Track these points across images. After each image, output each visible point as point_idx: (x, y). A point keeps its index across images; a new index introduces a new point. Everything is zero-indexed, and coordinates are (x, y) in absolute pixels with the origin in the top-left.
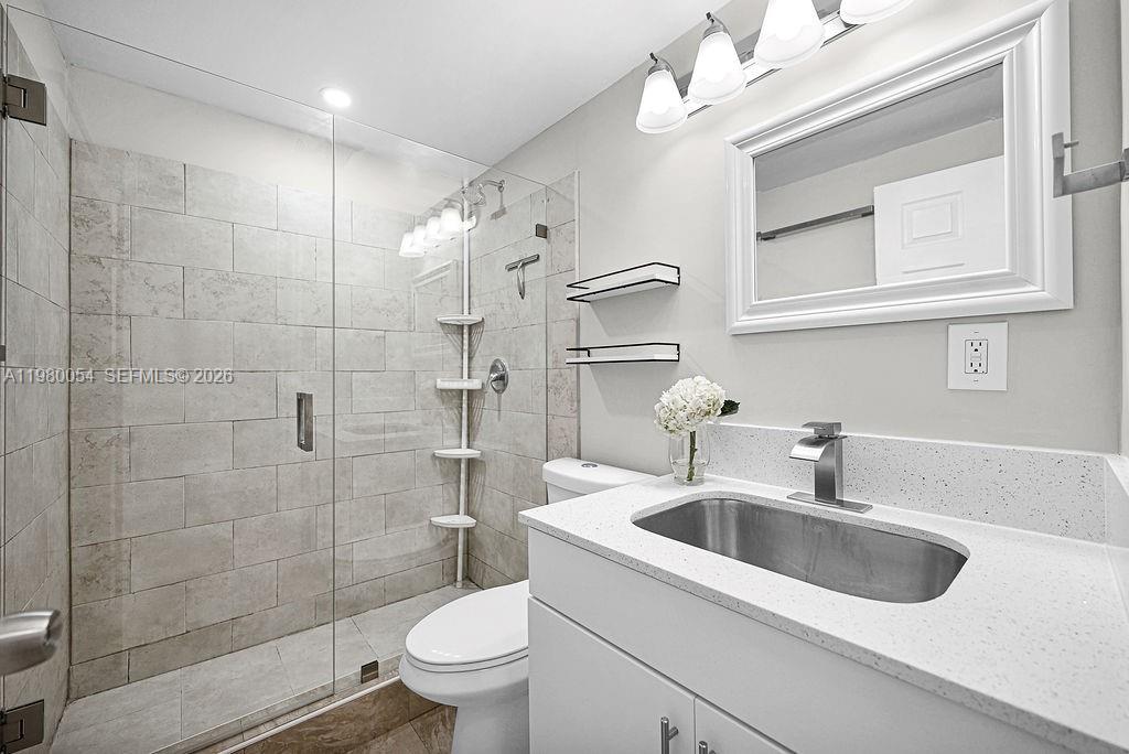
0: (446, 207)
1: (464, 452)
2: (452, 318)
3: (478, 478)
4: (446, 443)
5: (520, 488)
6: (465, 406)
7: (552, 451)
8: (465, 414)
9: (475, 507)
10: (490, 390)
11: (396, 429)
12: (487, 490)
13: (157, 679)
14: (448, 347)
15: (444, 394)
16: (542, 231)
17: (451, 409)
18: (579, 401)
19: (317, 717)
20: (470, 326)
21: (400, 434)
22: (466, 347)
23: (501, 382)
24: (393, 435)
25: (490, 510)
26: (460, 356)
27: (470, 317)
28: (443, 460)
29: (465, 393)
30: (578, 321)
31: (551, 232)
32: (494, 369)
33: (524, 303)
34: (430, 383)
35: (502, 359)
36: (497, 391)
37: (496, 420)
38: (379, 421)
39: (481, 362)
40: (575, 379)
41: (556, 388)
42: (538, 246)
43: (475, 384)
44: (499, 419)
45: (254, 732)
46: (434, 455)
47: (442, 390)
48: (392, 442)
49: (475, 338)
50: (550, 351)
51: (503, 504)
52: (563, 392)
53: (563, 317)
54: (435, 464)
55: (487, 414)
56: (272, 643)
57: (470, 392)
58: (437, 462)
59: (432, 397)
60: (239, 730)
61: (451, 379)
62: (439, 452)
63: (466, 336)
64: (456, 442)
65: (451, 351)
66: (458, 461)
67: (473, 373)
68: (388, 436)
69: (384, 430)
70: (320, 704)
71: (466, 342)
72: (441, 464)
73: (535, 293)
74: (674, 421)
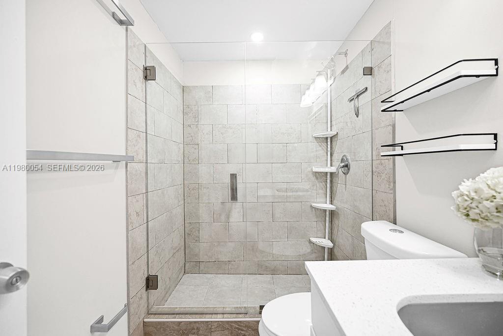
0: (317, 75)
1: (329, 206)
2: (321, 133)
3: (336, 222)
4: (318, 200)
5: (356, 232)
6: (328, 181)
7: (375, 214)
8: (328, 185)
9: (335, 237)
10: (341, 173)
11: (292, 190)
12: (340, 229)
13: (207, 275)
14: (320, 150)
15: (317, 174)
16: (368, 71)
17: (321, 182)
18: (395, 182)
19: (239, 321)
20: (331, 138)
21: (294, 193)
22: (329, 149)
23: (346, 168)
24: (291, 194)
25: (341, 241)
26: (326, 154)
27: (331, 133)
28: (316, 209)
29: (329, 174)
30: (394, 126)
31: (375, 71)
32: (342, 161)
33: (359, 120)
34: (309, 169)
35: (347, 155)
36: (344, 173)
37: (344, 190)
38: (285, 186)
39: (337, 157)
40: (391, 166)
41: (379, 173)
42: (367, 81)
43: (333, 169)
44: (346, 190)
45: (215, 316)
46: (311, 206)
47: (316, 172)
48: (290, 197)
49: (334, 144)
50: (375, 148)
51: (348, 240)
52: (383, 176)
53: (383, 125)
54: (312, 211)
55: (340, 187)
56: (242, 276)
57: (331, 174)
58: (313, 209)
59: (311, 175)
60: (212, 312)
61: (322, 166)
62: (314, 205)
63: (329, 143)
64: (323, 200)
65: (322, 152)
66: (325, 211)
67: (333, 163)
68: (289, 194)
69: (286, 190)
70: (240, 316)
71: (329, 146)
72: (315, 211)
73: (365, 112)
74: (477, 211)
